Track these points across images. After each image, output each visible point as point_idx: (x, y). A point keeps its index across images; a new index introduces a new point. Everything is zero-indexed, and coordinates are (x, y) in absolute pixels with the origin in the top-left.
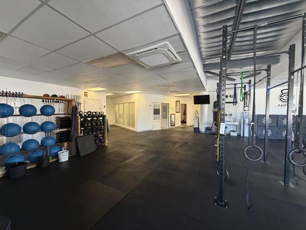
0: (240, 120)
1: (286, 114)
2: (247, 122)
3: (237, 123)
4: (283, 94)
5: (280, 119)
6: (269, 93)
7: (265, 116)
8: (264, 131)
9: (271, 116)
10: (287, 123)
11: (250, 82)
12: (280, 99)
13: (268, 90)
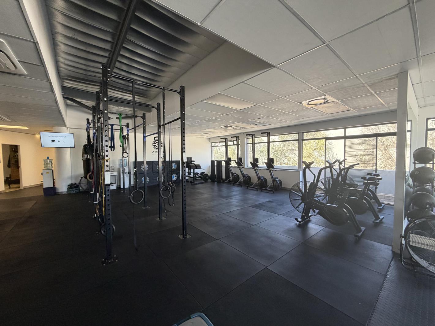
0: (119, 169)
1: (157, 160)
2: (127, 170)
3: (115, 173)
4: (155, 141)
5: (154, 165)
6: (145, 140)
7: (143, 163)
8: (143, 179)
9: (148, 162)
10: (159, 168)
11: (127, 126)
12: (154, 146)
13: (144, 137)
